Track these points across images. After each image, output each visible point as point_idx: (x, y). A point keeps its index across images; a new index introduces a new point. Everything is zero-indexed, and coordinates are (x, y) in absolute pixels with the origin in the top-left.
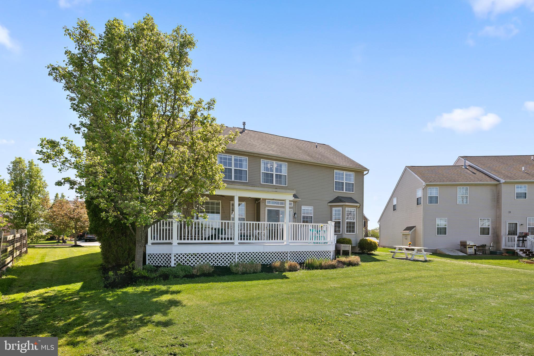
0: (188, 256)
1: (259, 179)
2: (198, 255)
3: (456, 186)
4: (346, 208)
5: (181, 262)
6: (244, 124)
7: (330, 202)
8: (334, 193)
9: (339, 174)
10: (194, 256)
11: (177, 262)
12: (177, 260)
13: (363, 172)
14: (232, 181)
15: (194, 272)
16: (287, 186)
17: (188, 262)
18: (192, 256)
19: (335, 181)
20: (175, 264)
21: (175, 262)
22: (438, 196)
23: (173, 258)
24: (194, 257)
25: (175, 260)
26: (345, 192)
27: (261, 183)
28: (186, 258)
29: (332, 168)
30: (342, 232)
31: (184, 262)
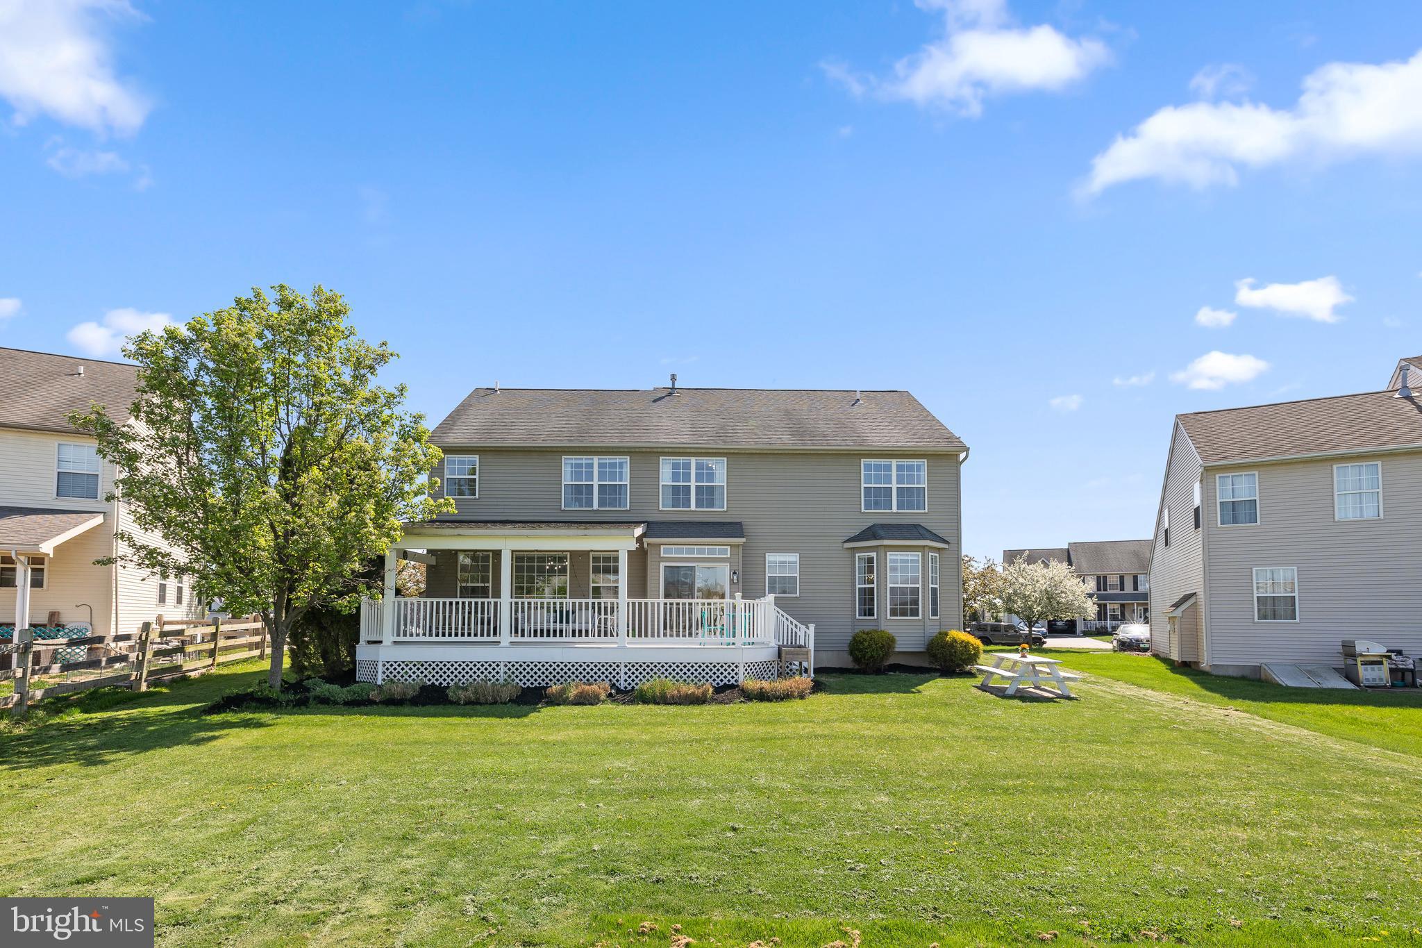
0: (407, 665)
1: (656, 501)
2: (426, 665)
3: (1329, 464)
4: (888, 553)
5: (395, 676)
6: (673, 378)
7: (849, 541)
8: (861, 517)
9: (878, 467)
10: (419, 666)
11: (388, 676)
12: (388, 673)
13: (957, 456)
14: (593, 510)
15: (373, 695)
16: (725, 509)
17: (406, 677)
18: (415, 665)
19: (863, 485)
20: (384, 680)
21: (384, 676)
22: (1257, 498)
23: (380, 669)
24: (418, 669)
25: (384, 673)
26: (897, 513)
27: (661, 508)
28: (403, 669)
29: (855, 456)
30: (877, 615)
31: (399, 676)
